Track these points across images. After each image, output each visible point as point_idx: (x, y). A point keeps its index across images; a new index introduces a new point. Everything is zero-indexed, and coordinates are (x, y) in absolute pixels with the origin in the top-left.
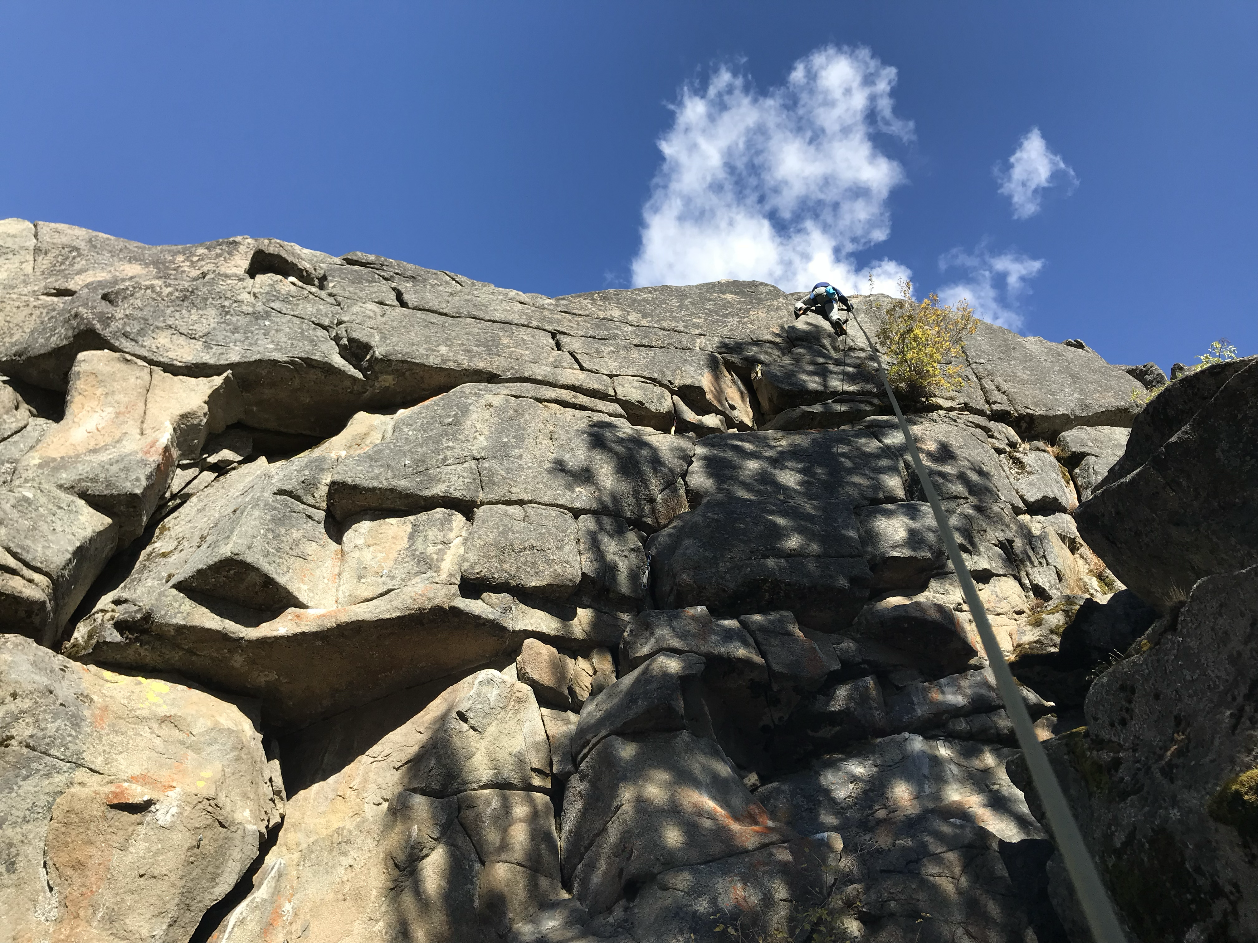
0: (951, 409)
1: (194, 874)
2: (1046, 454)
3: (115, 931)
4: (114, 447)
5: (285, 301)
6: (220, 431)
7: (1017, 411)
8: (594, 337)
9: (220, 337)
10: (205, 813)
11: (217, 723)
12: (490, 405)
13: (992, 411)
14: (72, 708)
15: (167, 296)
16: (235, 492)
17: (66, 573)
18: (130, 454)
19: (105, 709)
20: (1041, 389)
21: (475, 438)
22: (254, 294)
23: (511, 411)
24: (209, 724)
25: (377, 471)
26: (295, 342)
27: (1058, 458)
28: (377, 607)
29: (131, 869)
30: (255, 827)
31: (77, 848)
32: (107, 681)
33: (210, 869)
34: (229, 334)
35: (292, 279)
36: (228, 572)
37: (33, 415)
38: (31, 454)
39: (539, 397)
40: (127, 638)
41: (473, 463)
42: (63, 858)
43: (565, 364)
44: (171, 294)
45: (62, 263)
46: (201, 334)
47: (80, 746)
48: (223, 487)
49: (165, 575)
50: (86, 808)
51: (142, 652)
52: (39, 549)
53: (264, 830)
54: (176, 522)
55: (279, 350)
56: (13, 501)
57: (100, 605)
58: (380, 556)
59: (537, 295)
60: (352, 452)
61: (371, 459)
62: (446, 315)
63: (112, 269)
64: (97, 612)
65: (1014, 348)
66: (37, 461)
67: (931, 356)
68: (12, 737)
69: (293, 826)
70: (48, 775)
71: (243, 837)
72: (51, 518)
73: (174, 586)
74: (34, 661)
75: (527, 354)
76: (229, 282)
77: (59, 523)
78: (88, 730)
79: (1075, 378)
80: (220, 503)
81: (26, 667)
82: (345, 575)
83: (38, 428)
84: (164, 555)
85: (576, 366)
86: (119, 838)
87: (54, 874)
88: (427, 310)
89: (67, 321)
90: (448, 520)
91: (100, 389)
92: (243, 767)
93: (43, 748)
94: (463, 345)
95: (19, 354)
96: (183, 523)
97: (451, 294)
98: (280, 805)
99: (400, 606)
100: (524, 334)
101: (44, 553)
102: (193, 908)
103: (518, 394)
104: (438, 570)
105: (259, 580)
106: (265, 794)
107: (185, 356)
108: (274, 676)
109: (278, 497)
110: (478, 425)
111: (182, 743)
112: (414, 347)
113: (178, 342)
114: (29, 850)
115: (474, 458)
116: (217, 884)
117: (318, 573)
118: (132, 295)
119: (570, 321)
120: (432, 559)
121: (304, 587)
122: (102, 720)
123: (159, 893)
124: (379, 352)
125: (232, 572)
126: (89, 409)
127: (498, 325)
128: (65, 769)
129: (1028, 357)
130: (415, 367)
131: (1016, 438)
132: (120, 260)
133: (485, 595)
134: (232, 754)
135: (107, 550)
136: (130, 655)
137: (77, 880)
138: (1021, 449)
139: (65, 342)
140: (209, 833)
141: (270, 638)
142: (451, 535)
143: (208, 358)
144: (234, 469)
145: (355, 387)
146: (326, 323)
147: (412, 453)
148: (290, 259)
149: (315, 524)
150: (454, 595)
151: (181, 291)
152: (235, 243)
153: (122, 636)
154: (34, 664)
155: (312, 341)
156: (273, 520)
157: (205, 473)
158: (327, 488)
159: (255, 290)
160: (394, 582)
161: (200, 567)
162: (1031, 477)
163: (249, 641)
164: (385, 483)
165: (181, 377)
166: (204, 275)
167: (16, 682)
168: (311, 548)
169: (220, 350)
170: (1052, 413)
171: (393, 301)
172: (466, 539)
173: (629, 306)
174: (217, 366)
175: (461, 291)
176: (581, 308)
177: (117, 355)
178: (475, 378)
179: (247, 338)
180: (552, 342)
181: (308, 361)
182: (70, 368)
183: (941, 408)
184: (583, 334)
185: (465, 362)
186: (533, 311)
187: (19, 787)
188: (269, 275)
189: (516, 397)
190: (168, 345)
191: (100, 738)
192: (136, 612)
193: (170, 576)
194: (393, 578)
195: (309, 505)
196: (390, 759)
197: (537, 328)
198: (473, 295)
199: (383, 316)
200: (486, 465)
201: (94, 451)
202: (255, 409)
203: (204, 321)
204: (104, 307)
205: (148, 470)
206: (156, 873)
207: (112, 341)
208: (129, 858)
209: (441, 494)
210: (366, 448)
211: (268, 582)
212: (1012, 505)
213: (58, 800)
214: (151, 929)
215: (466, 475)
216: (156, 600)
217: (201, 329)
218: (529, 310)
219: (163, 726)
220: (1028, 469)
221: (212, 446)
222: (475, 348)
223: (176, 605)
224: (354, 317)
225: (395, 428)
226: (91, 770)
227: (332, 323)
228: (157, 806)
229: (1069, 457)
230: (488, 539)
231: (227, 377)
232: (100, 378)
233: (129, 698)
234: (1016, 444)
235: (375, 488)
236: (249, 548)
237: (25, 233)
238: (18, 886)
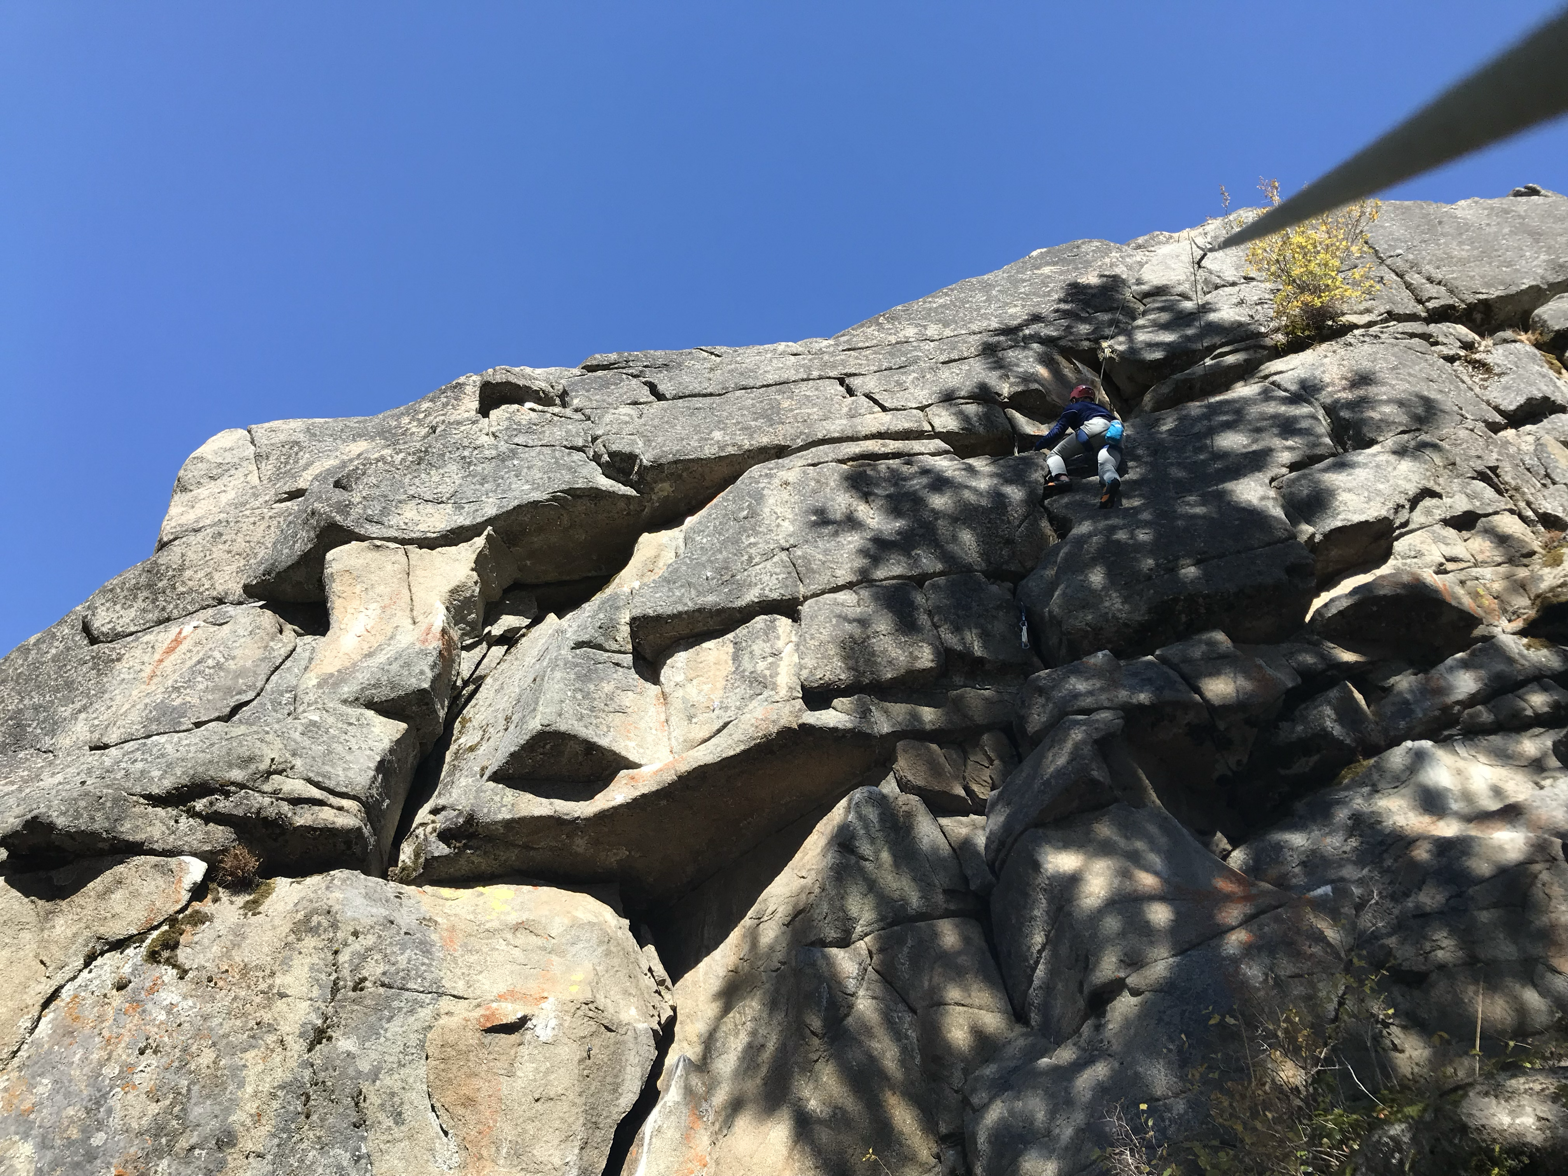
0: (1370, 324)
1: (593, 1088)
2: (1518, 345)
3: (524, 1166)
4: (389, 645)
5: (529, 431)
6: (498, 598)
7: (1463, 301)
8: (891, 369)
9: (469, 493)
10: (586, 1019)
11: (575, 918)
12: (787, 483)
13: (1428, 311)
14: (418, 935)
15: (401, 464)
16: (530, 660)
17: (374, 792)
18: (408, 648)
19: (452, 929)
20: (1490, 263)
21: (778, 526)
22: (493, 434)
23: (813, 483)
24: (567, 921)
25: (678, 594)
26: (552, 475)
27: (1538, 345)
28: (718, 746)
29: (525, 1095)
30: (645, 1025)
31: (462, 1083)
32: (447, 899)
33: (609, 1079)
34: (478, 487)
35: (529, 405)
36: (544, 747)
37: (299, 635)
38: (307, 675)
39: (840, 458)
40: (455, 848)
41: (784, 555)
42: (449, 1097)
43: (862, 411)
44: (404, 460)
45: (286, 463)
46: (448, 495)
47: (437, 974)
48: (517, 659)
49: (477, 769)
50: (460, 1038)
51: (476, 860)
52: (340, 773)
53: (657, 1027)
54: (476, 710)
55: (537, 489)
56: (300, 729)
57: (418, 820)
58: (706, 688)
59: (810, 340)
60: (646, 580)
61: (669, 582)
62: (711, 395)
63: (338, 453)
64: (417, 828)
65: (1440, 223)
66: (315, 682)
67: (1326, 265)
68: (365, 979)
69: (688, 1017)
70: (412, 1012)
71: (636, 1038)
72: (344, 736)
73: (489, 779)
74: (367, 894)
75: (815, 412)
76: (462, 428)
77: (353, 740)
78: (441, 955)
79: (1536, 236)
80: (518, 677)
81: (359, 901)
82: (673, 720)
83: (307, 647)
84: (472, 749)
85: (878, 409)
86: (501, 1065)
87: (445, 1116)
88: (689, 396)
89: (306, 522)
90: (771, 628)
91: (358, 587)
92: (616, 961)
93: (398, 983)
94: (739, 423)
95: (267, 572)
96: (483, 709)
97: (712, 369)
98: (667, 996)
99: (742, 738)
100: (805, 389)
101: (346, 776)
102: (601, 1126)
103: (816, 461)
104: (774, 687)
105: (578, 748)
106: (648, 987)
107: (437, 524)
108: (624, 853)
109: (578, 651)
110: (779, 510)
111: (544, 949)
112: (684, 443)
113: (426, 511)
114: (413, 1096)
115: (783, 549)
116: (621, 1095)
117: (642, 725)
118: (364, 474)
119: (857, 358)
120: (765, 677)
121: (631, 744)
122: (451, 941)
123: (561, 1115)
124: (646, 459)
125: (548, 747)
126: (353, 611)
127: (773, 388)
128: (428, 1001)
129: (1462, 228)
130: (691, 465)
131: (1471, 336)
132: (344, 441)
133: (835, 702)
134: (600, 950)
135: (411, 760)
136: (463, 867)
137: (471, 1118)
138: (1482, 349)
139: (310, 546)
140: (597, 1042)
141: (608, 810)
142: (780, 644)
143: (463, 520)
144: (523, 635)
145: (631, 507)
146: (580, 443)
147: (711, 562)
148: (521, 383)
149: (626, 671)
150: (800, 710)
151: (414, 454)
152: (460, 386)
153: (449, 846)
154: (367, 896)
155: (570, 469)
156: (578, 677)
157: (494, 648)
158: (628, 628)
159: (493, 429)
160: (729, 713)
161: (512, 750)
162: (1504, 380)
163: (587, 819)
164: (690, 604)
165: (439, 549)
166: (434, 429)
167: (354, 920)
168: (627, 699)
169: (473, 507)
170: (1513, 290)
171: (648, 397)
172: (797, 645)
173: (924, 318)
174: (474, 525)
175: (721, 363)
176: (867, 338)
177: (366, 543)
178: (762, 457)
179: (498, 485)
180: (842, 389)
181: (572, 492)
182: (322, 573)
183: (1357, 327)
184: (876, 368)
185: (746, 441)
186: (810, 360)
187: (386, 1030)
188: (503, 407)
189: (814, 465)
190: (417, 518)
191: (455, 960)
192: (457, 816)
193: (483, 769)
194: (726, 708)
195: (614, 652)
196: (778, 915)
197: (820, 378)
198: (736, 362)
199: (641, 416)
200: (799, 553)
201: (370, 655)
202: (528, 563)
203: (448, 480)
204: (339, 495)
205: (431, 660)
206: (552, 1094)
207: (357, 530)
208: (519, 1084)
209: (756, 600)
210: (661, 570)
211: (590, 747)
212: (1485, 421)
213: (429, 1035)
214: (563, 1156)
215: (778, 570)
216: (475, 798)
217: (446, 490)
218: (805, 360)
219: (518, 934)
220: (1497, 370)
221: (491, 618)
222: (753, 423)
223: (497, 798)
224: (609, 427)
225: (685, 541)
226: (454, 996)
227: (586, 441)
228: (534, 1021)
229: (1552, 339)
230: (822, 637)
231: (489, 535)
232: (355, 573)
233: (474, 912)
234: (1473, 343)
235: (680, 614)
236: (560, 715)
237: (241, 442)
238: (410, 1137)
